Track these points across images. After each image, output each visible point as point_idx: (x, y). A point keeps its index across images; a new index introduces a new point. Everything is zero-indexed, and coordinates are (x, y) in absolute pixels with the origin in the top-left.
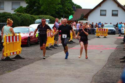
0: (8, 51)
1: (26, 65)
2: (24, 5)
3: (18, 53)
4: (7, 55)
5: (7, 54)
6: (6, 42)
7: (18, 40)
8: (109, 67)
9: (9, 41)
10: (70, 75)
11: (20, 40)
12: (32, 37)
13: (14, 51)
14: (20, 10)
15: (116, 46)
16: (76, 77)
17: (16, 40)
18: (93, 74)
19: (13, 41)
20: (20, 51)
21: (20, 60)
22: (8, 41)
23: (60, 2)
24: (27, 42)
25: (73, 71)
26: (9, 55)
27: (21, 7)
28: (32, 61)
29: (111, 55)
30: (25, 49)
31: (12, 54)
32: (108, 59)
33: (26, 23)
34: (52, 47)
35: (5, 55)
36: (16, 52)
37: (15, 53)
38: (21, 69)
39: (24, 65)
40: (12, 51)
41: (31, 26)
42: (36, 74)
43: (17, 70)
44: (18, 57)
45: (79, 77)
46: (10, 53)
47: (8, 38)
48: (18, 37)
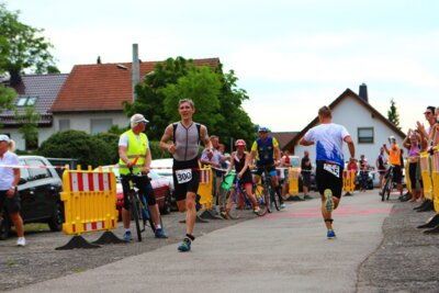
0: (78, 218)
3: (108, 226)
4: (74, 230)
5: (74, 226)
6: (71, 189)
7: (106, 186)
8: (397, 246)
9: (81, 188)
10: (278, 269)
13: (96, 220)
16: (301, 273)
17: (101, 188)
19: (91, 188)
20: (113, 221)
22: (75, 186)
25: (285, 260)
26: (79, 230)
31: (89, 228)
32: (384, 231)
35: (70, 231)
36: (103, 223)
37: (99, 227)
40: (90, 218)
42: (169, 272)
44: (109, 238)
45: (311, 271)
46: (85, 225)
47: (75, 178)
48: (105, 178)
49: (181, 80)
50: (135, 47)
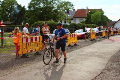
0: (70, 42)
3: (75, 43)
7: (75, 36)
10: (98, 56)
11: (77, 36)
16: (101, 58)
17: (74, 36)
21: (76, 46)
22: (70, 36)
25: (101, 53)
26: (70, 44)
27: (83, 21)
31: (72, 43)
34: (94, 39)
35: (68, 44)
37: (74, 43)
40: (72, 41)
42: (81, 54)
43: (71, 52)
48: (75, 35)
49: (94, 13)
50: (87, 7)
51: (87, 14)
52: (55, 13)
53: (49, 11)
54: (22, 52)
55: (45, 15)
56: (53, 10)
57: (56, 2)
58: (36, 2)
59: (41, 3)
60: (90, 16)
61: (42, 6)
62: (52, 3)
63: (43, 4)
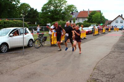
1: (88, 41)
2: (87, 20)
8: (119, 42)
11: (86, 32)
12: (91, 31)
14: (85, 22)
15: (122, 34)
17: (84, 32)
18: (113, 45)
21: (86, 39)
23: (100, 18)
24: (88, 33)
28: (90, 40)
29: (120, 38)
30: (87, 35)
31: (82, 37)
33: (87, 26)
34: (97, 35)
36: (84, 36)
38: (86, 43)
39: (87, 41)
41: (89, 27)
43: (84, 43)
44: (85, 38)
45: (107, 46)
49: (95, 14)
51: (89, 15)
52: (63, 14)
53: (58, 13)
54: (54, 43)
55: (56, 17)
56: (62, 12)
57: (64, 5)
58: (47, 6)
59: (51, 7)
60: (92, 17)
61: (52, 9)
62: (61, 7)
63: (53, 8)
